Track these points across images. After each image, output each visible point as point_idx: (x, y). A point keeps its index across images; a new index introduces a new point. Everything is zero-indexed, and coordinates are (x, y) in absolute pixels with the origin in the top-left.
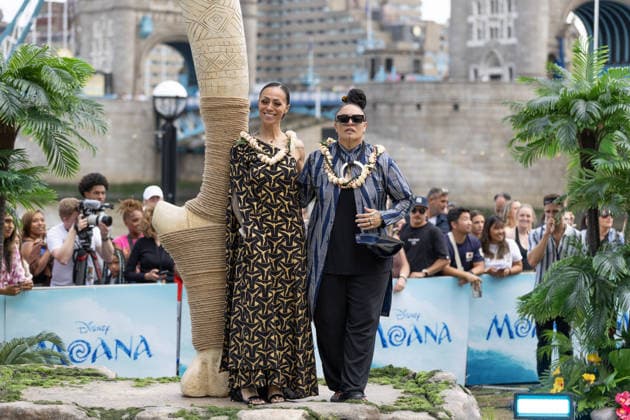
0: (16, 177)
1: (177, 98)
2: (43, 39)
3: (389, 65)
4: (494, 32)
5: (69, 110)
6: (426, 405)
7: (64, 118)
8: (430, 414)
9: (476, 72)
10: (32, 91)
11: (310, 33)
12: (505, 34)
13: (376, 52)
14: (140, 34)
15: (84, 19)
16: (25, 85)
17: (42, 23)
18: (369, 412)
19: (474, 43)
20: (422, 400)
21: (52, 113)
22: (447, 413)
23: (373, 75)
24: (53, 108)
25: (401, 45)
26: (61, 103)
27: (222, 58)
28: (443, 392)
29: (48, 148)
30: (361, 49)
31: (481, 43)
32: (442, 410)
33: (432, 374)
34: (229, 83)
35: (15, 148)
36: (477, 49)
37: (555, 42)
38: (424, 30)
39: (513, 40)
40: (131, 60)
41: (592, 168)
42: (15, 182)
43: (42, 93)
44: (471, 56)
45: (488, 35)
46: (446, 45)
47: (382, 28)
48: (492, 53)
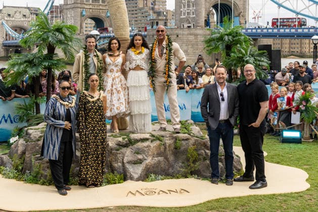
0: (56, 62)
1: (97, 35)
2: (52, 17)
3: (157, 24)
4: (188, 13)
5: (71, 41)
6: (186, 131)
7: (70, 43)
8: (189, 134)
9: (183, 25)
10: (60, 35)
11: (133, 14)
12: (192, 14)
13: (153, 20)
14: (82, 15)
15: (65, 11)
16: (57, 34)
17: (52, 12)
18: (170, 134)
19: (183, 17)
20: (185, 130)
21: (66, 42)
22: (194, 134)
23: (152, 27)
24: (66, 41)
25: (160, 18)
26: (69, 39)
27: (122, 25)
28: (191, 127)
29: (65, 53)
30: (148, 19)
31: (185, 17)
32: (191, 133)
33: (186, 121)
34: (124, 33)
35: (55, 53)
36: (184, 18)
37: (206, 16)
38: (167, 13)
39: (194, 16)
40: (79, 23)
41: (230, 56)
42: (56, 63)
43: (63, 36)
44: (181, 20)
45: (187, 14)
46: (174, 17)
47: (154, 13)
48: (188, 20)
